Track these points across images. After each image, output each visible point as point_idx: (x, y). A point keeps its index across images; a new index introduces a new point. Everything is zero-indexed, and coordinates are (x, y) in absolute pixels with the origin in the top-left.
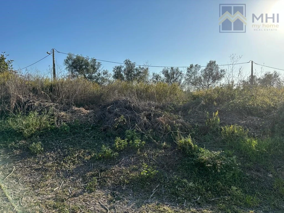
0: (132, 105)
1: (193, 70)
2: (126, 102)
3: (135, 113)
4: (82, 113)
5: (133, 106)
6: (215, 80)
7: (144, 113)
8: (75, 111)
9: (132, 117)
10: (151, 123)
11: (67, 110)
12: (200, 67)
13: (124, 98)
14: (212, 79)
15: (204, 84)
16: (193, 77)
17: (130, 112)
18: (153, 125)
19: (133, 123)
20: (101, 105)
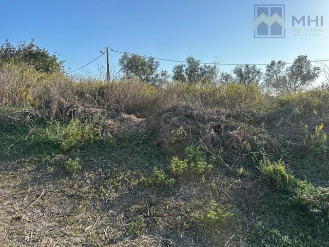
0: (195, 114)
1: (275, 68)
2: (187, 108)
3: (198, 123)
4: (133, 122)
5: (197, 114)
6: (306, 80)
7: (211, 124)
8: (125, 119)
9: (194, 129)
10: (221, 138)
11: (115, 118)
12: (284, 64)
13: (184, 104)
14: (301, 80)
15: (289, 86)
16: (275, 77)
17: (191, 122)
18: (223, 141)
19: (195, 137)
20: (155, 112)
